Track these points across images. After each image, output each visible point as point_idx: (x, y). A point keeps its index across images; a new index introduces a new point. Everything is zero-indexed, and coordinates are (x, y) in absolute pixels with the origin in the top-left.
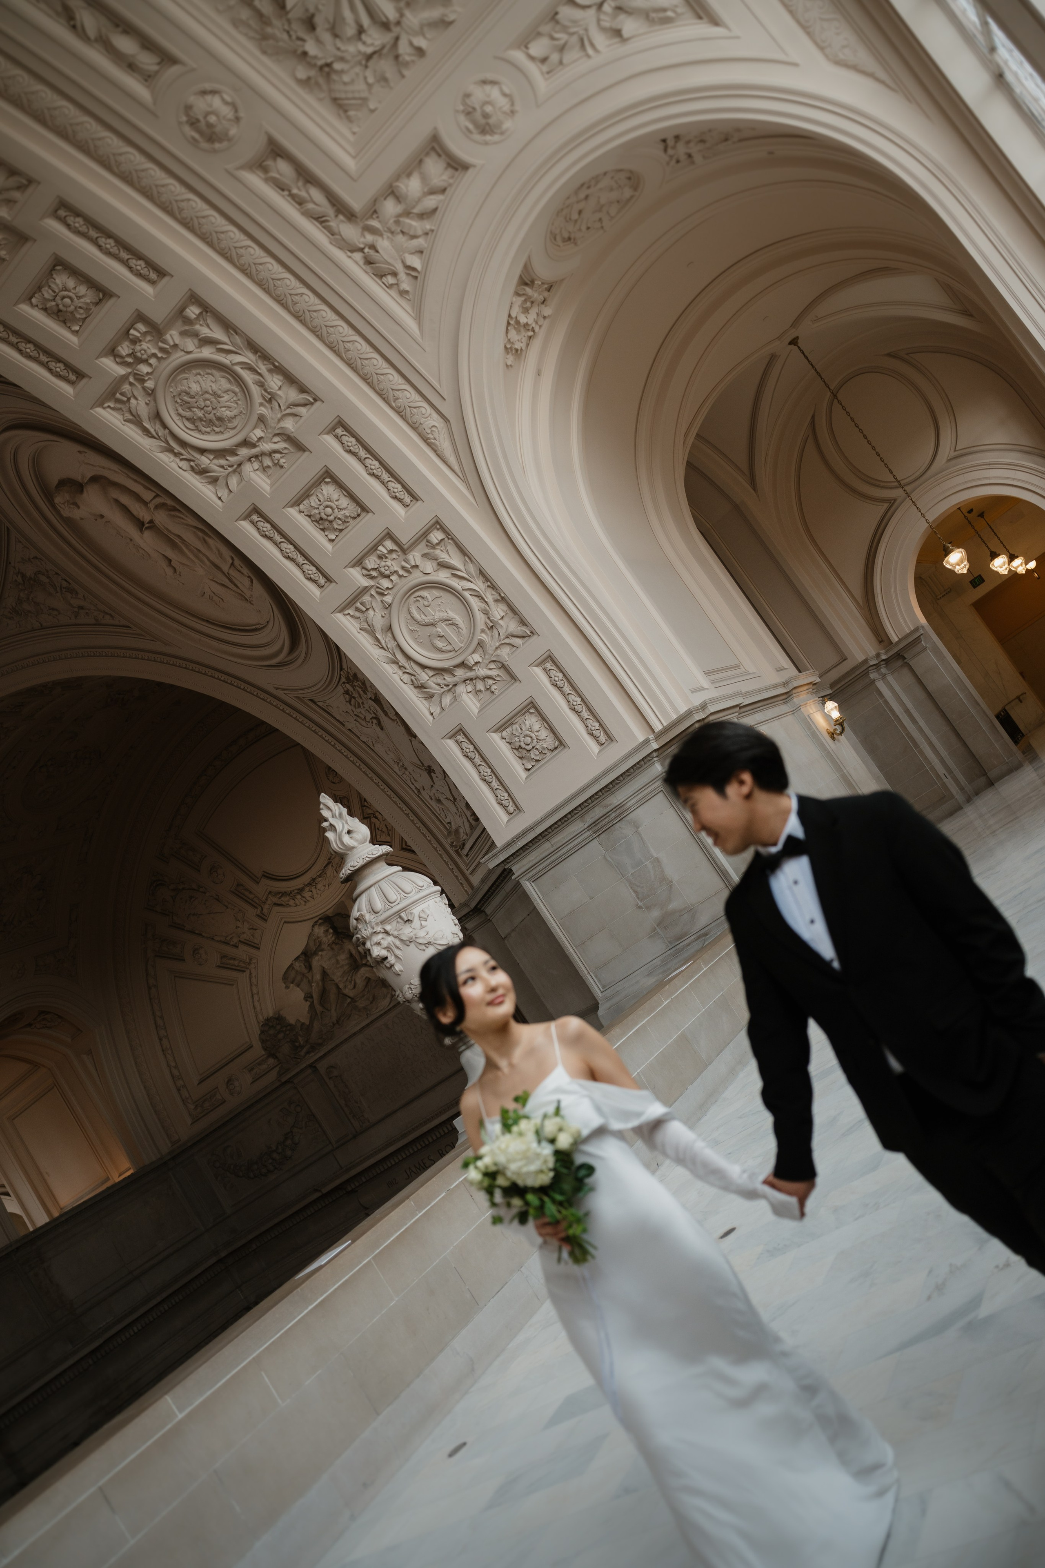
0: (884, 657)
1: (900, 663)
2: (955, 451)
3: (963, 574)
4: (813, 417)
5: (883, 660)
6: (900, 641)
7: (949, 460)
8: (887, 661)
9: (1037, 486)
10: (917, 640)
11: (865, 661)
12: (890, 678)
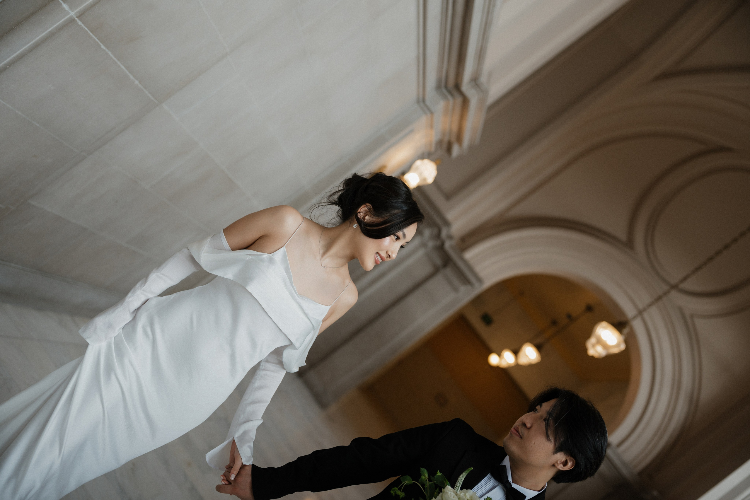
0: (448, 245)
1: (438, 261)
2: (692, 316)
3: (586, 350)
4: (729, 150)
5: (443, 244)
6: (465, 262)
7: (681, 310)
8: (441, 248)
9: (654, 412)
10: (466, 281)
11: (447, 224)
12: (421, 253)
